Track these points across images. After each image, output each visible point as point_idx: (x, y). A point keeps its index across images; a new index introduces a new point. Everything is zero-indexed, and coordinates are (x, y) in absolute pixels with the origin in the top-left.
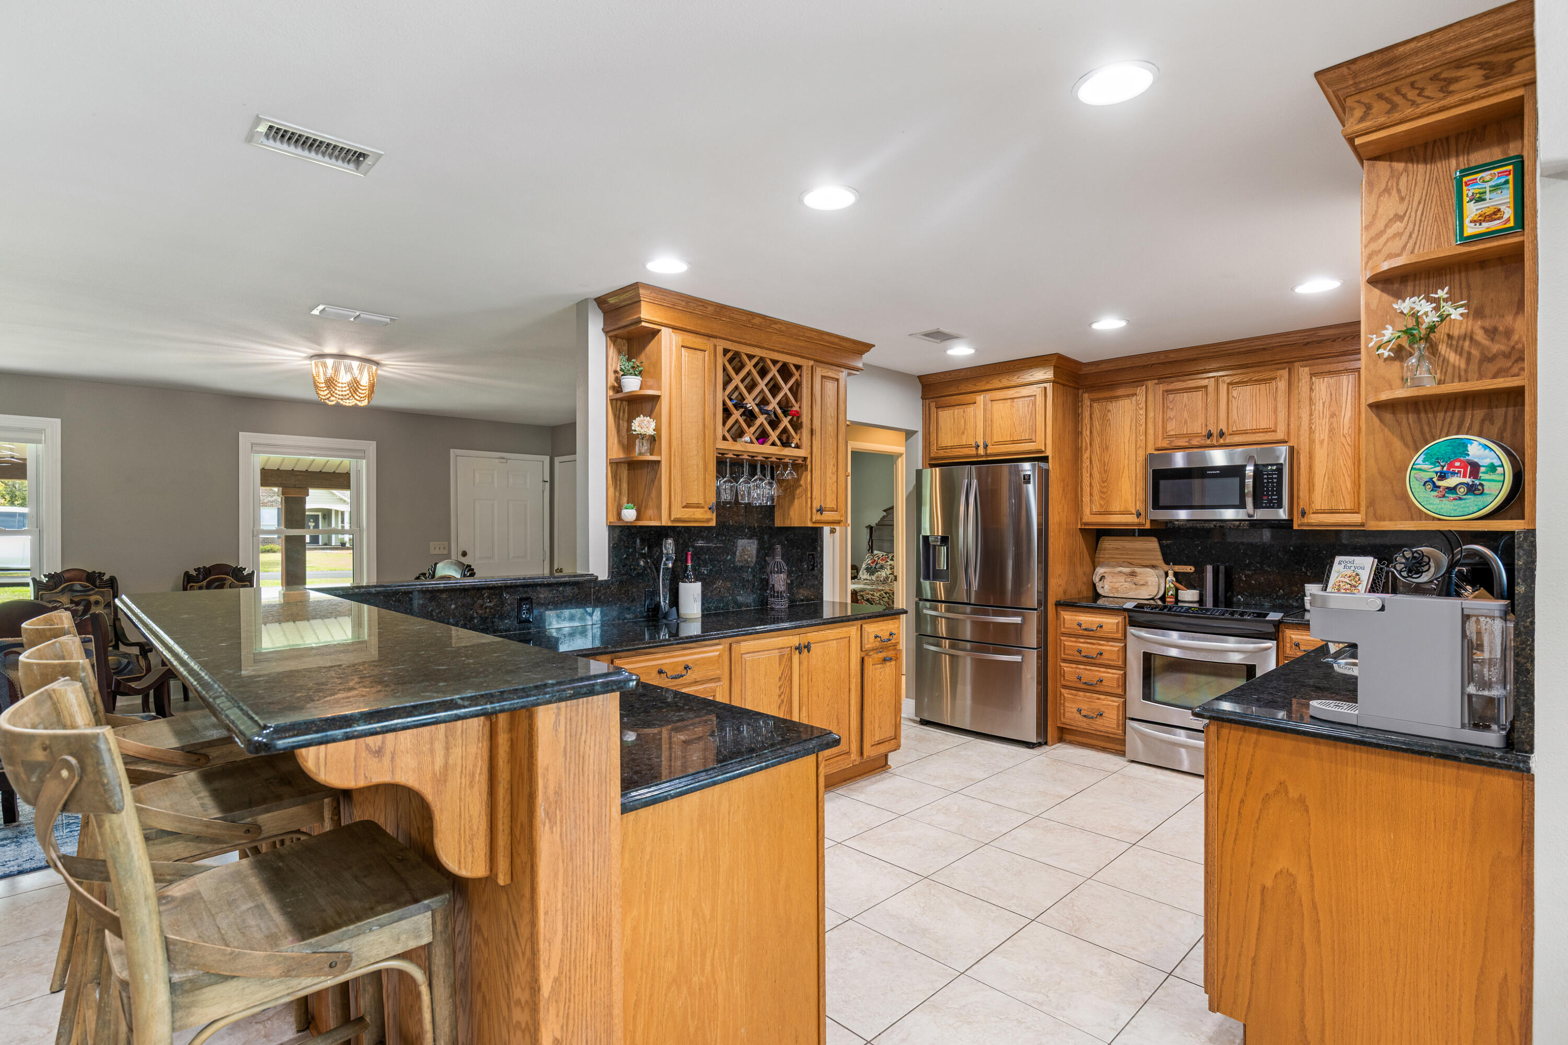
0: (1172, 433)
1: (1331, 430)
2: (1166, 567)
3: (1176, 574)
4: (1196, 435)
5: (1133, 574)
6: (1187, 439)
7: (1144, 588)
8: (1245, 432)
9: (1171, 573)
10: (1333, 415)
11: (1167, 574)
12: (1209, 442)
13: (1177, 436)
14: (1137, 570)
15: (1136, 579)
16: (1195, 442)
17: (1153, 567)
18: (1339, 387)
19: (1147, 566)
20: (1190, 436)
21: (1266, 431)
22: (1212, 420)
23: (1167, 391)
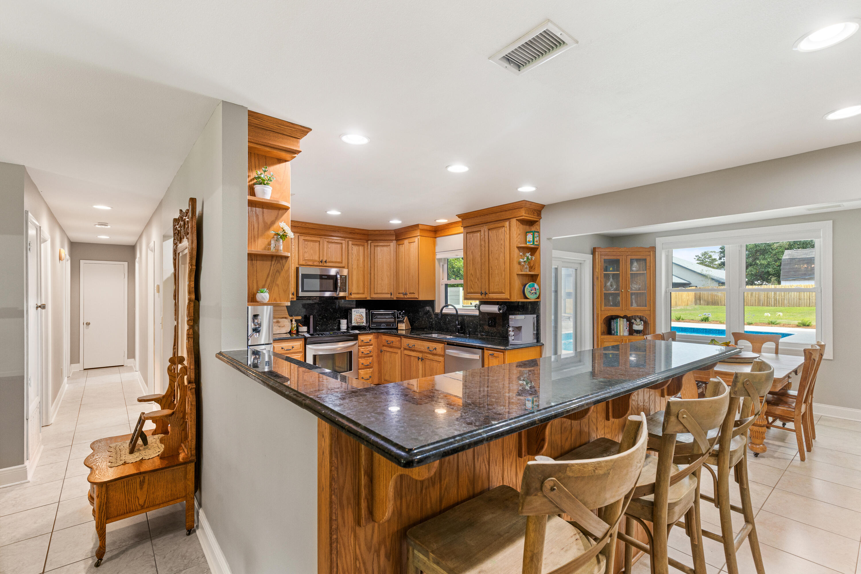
0: (306, 258)
1: (358, 265)
2: (291, 318)
3: (296, 321)
4: (315, 261)
5: (278, 322)
6: (312, 262)
7: (283, 328)
8: (332, 262)
9: (294, 320)
10: (358, 260)
11: (291, 321)
12: (320, 264)
13: (308, 260)
14: (280, 320)
15: (279, 324)
16: (315, 264)
17: (286, 318)
18: (359, 250)
19: (283, 318)
20: (314, 261)
21: (339, 263)
22: (321, 256)
23: (304, 240)
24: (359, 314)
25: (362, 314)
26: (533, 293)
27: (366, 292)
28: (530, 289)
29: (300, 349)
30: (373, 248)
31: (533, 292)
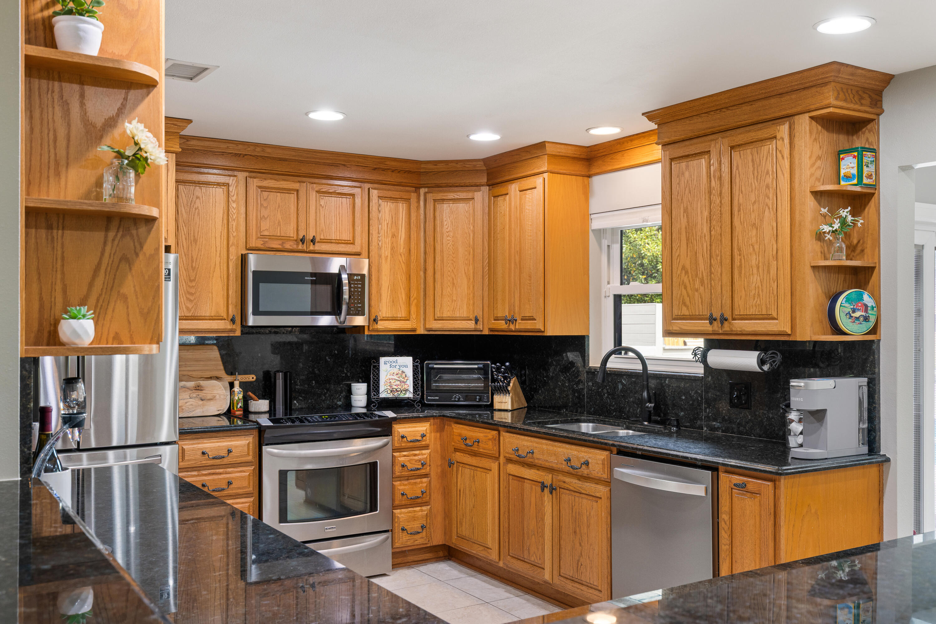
0: (266, 233)
1: (392, 248)
2: (230, 378)
3: (242, 385)
4: (287, 239)
5: (198, 388)
6: (280, 242)
7: (212, 402)
8: (330, 242)
9: (237, 383)
10: (393, 236)
11: (232, 385)
12: (300, 247)
13: (270, 237)
14: (203, 383)
15: (201, 394)
16: (288, 246)
17: (218, 378)
18: (397, 209)
19: (211, 378)
20: (284, 239)
21: (347, 243)
22: (302, 226)
23: (260, 187)
24: (396, 370)
25: (404, 369)
26: (857, 318)
27: (413, 316)
28: (848, 308)
29: (248, 454)
30: (430, 206)
31: (857, 314)
